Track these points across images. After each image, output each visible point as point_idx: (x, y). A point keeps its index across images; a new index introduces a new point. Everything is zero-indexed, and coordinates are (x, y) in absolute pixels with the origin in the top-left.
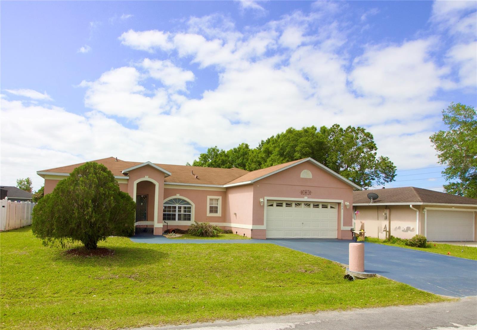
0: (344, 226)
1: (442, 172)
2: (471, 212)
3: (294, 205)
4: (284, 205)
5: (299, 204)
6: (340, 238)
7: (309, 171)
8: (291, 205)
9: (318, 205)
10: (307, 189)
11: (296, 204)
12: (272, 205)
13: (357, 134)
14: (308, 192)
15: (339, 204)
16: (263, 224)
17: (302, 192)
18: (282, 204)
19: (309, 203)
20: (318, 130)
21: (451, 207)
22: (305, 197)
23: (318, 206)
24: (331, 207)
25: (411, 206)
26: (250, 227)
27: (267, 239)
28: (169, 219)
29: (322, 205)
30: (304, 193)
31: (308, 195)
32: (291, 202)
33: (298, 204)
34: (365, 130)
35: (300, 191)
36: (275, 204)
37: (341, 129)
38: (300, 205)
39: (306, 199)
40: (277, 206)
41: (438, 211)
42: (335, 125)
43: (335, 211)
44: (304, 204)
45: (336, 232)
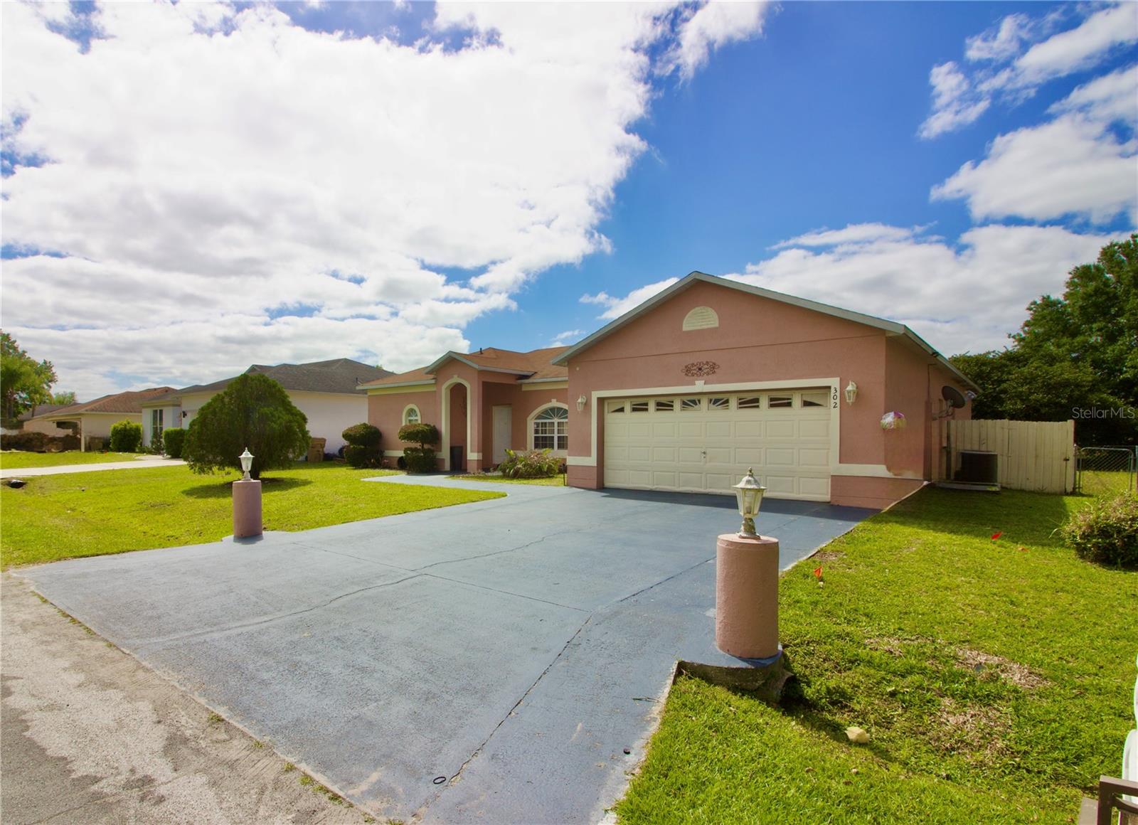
0: (840, 462)
3: (677, 405)
4: (652, 406)
5: (694, 402)
7: (710, 309)
8: (672, 406)
9: (757, 400)
10: (703, 358)
11: (684, 403)
12: (622, 410)
14: (706, 366)
15: (824, 390)
16: (589, 454)
17: (688, 370)
18: (646, 404)
19: (725, 397)
22: (697, 382)
23: (758, 402)
24: (807, 404)
28: (545, 446)
29: (772, 400)
30: (693, 371)
31: (708, 374)
32: (671, 398)
33: (690, 401)
35: (684, 368)
36: (628, 407)
38: (696, 404)
39: (699, 386)
40: (634, 410)
43: (822, 413)
44: (711, 400)
45: (826, 480)
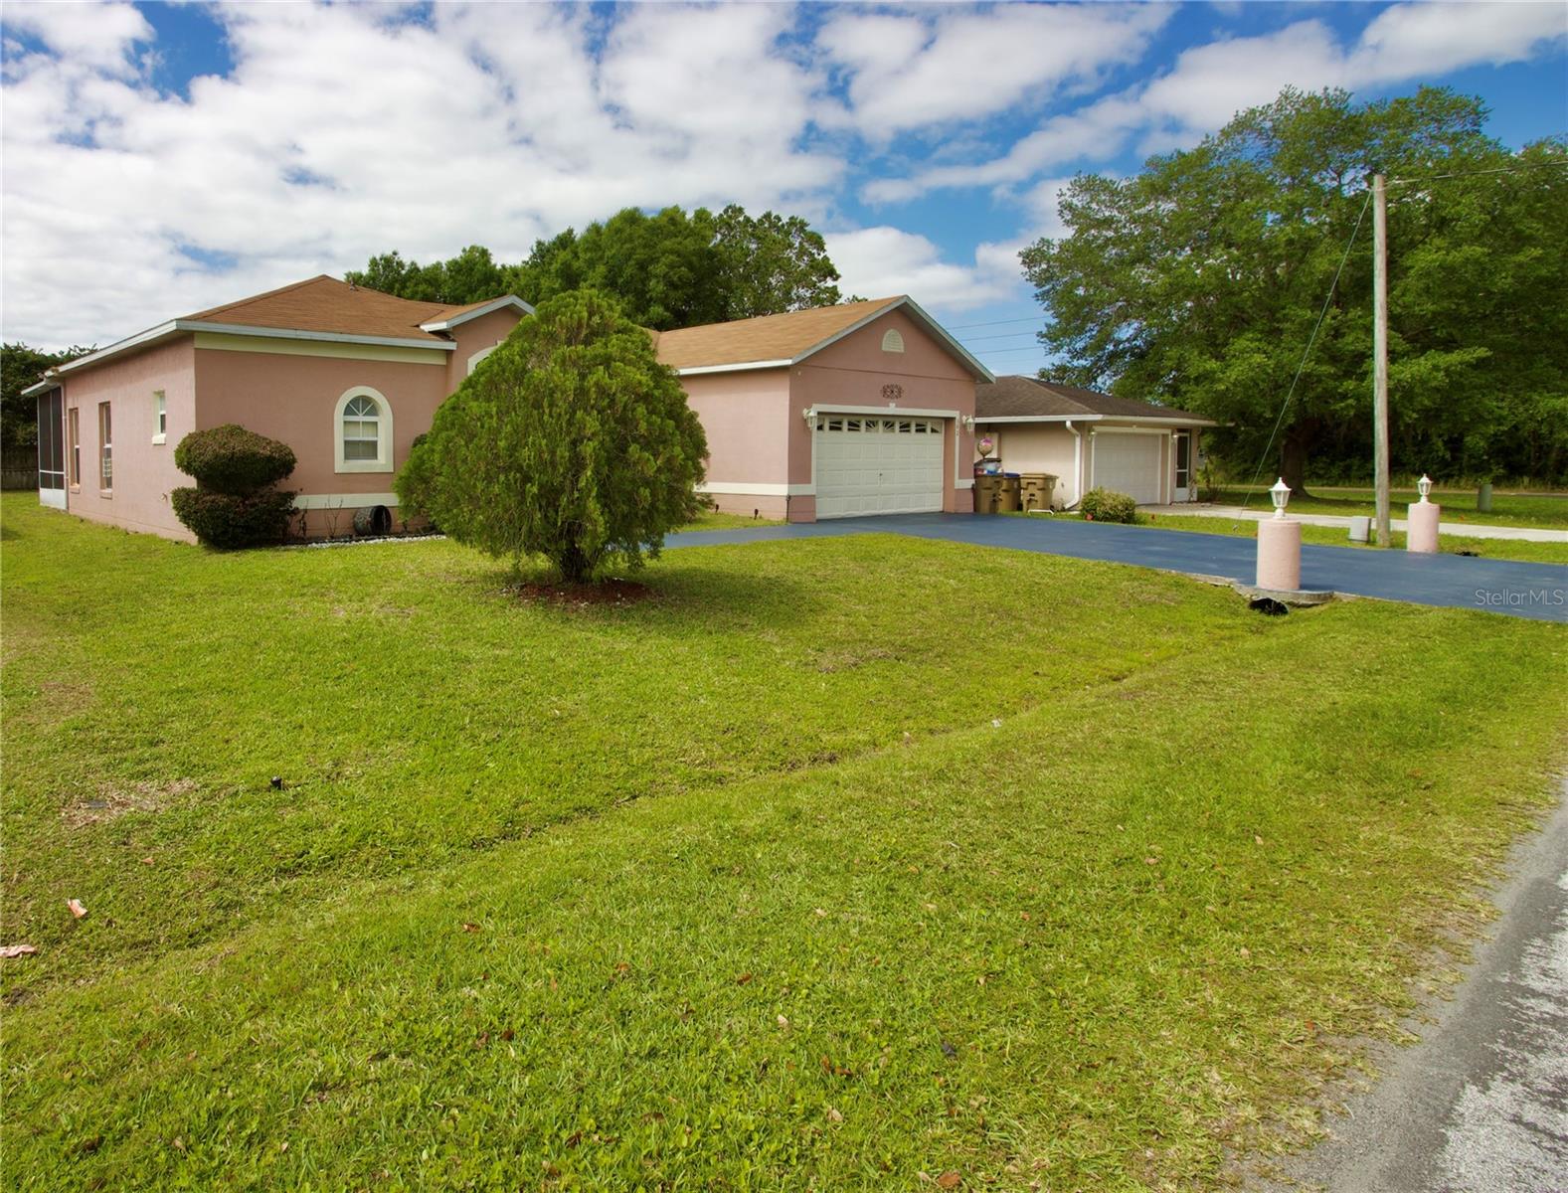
0: (960, 478)
1: (1040, 334)
2: (1156, 436)
3: (863, 424)
4: (845, 425)
5: (874, 423)
6: (951, 509)
7: (898, 333)
8: (859, 426)
9: (908, 425)
10: (897, 381)
11: (868, 423)
12: (824, 427)
13: (788, 233)
14: (895, 390)
15: (949, 421)
16: (809, 481)
17: (885, 391)
18: (840, 423)
19: (894, 420)
20: (690, 215)
21: (1130, 424)
22: (890, 404)
24: (933, 431)
25: (1068, 424)
26: (782, 490)
27: (820, 521)
29: (917, 425)
30: (891, 392)
31: (897, 397)
32: (857, 418)
33: (872, 422)
34: (807, 225)
35: (882, 389)
36: (827, 425)
37: (748, 220)
38: (874, 425)
39: (892, 409)
40: (831, 428)
41: (1115, 434)
42: (730, 207)
43: (939, 438)
44: (884, 422)
45: (940, 493)
